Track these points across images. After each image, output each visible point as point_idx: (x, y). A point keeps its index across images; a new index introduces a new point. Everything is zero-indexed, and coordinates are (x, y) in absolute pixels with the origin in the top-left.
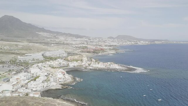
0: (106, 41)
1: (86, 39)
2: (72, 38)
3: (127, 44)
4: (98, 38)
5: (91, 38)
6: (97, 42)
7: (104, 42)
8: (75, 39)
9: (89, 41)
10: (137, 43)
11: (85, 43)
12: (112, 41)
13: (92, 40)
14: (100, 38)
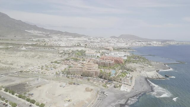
0: (109, 41)
1: (85, 39)
2: (68, 37)
3: (137, 45)
4: (100, 37)
5: (91, 38)
6: (99, 42)
7: (108, 42)
8: (72, 39)
9: (89, 40)
10: (150, 44)
11: (82, 45)
12: (117, 41)
13: (92, 40)
14: (102, 37)
